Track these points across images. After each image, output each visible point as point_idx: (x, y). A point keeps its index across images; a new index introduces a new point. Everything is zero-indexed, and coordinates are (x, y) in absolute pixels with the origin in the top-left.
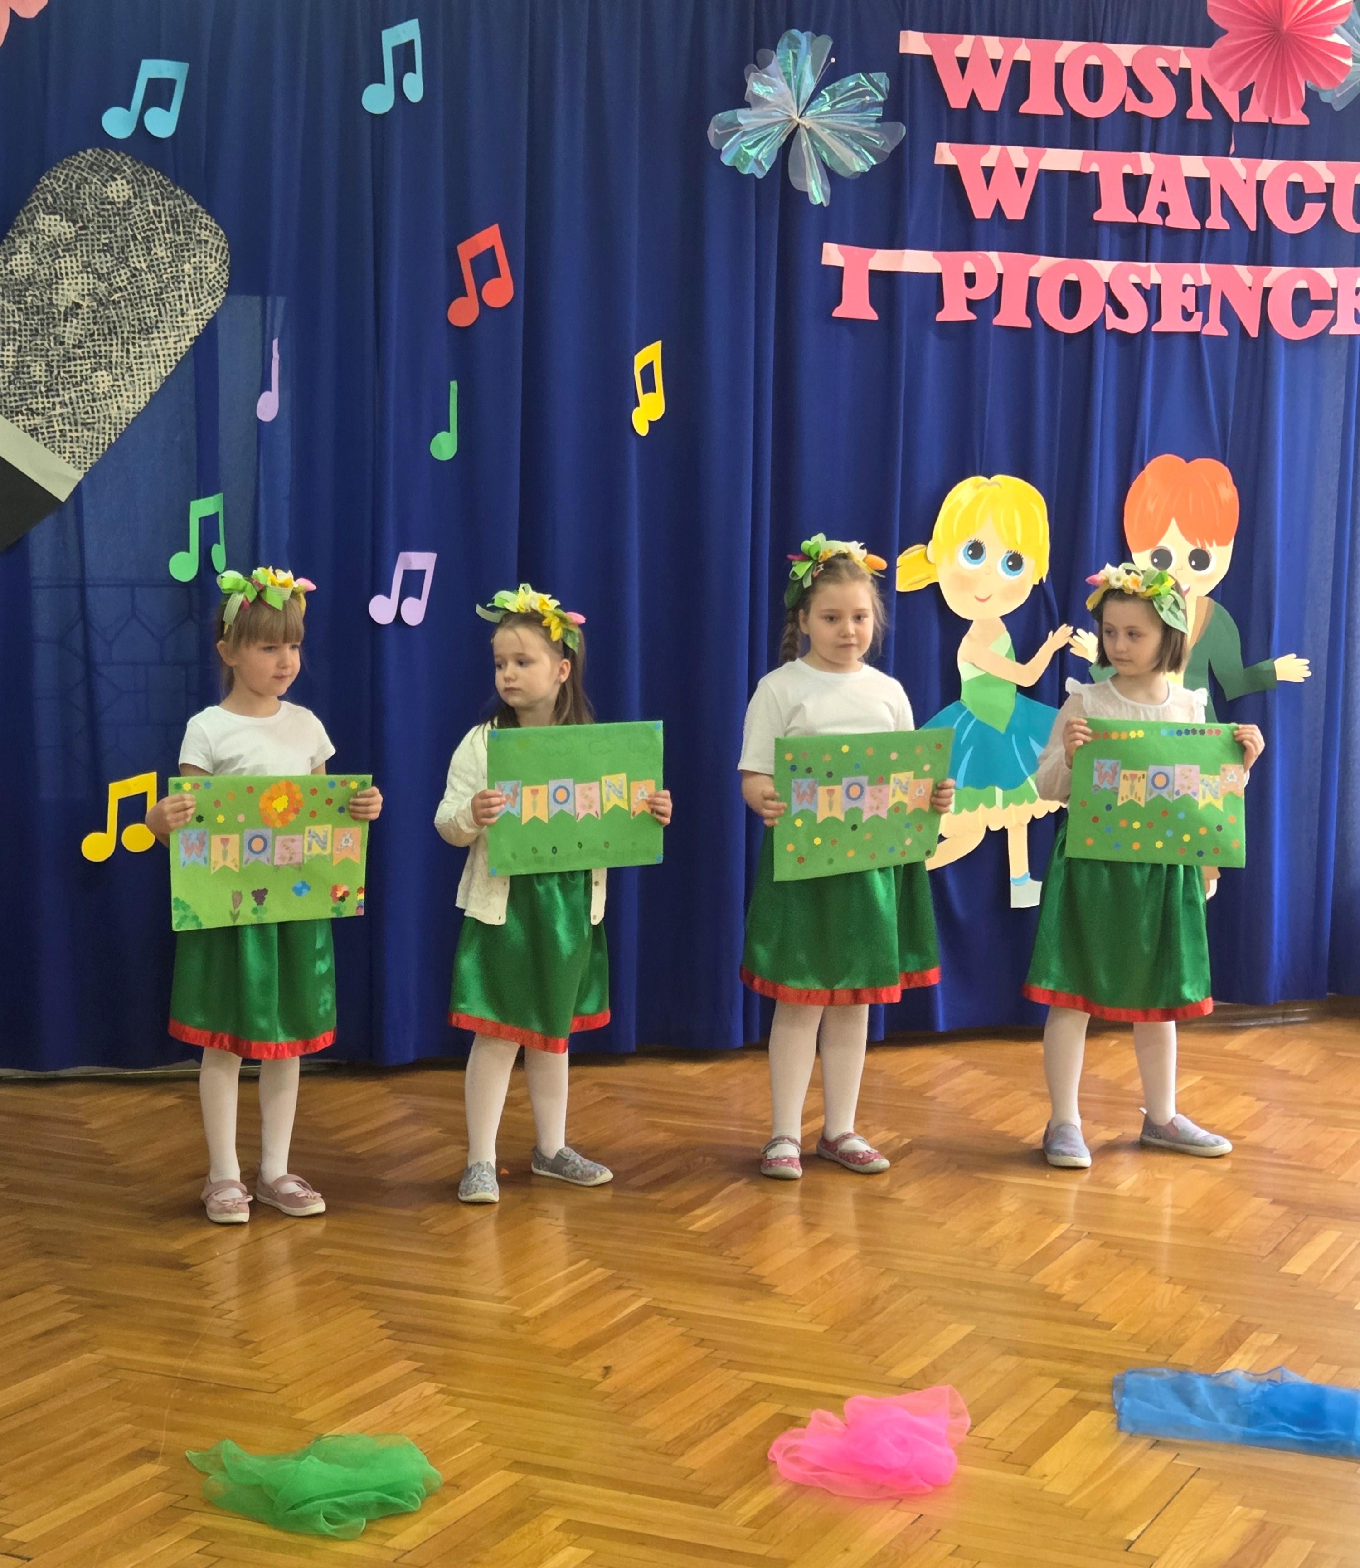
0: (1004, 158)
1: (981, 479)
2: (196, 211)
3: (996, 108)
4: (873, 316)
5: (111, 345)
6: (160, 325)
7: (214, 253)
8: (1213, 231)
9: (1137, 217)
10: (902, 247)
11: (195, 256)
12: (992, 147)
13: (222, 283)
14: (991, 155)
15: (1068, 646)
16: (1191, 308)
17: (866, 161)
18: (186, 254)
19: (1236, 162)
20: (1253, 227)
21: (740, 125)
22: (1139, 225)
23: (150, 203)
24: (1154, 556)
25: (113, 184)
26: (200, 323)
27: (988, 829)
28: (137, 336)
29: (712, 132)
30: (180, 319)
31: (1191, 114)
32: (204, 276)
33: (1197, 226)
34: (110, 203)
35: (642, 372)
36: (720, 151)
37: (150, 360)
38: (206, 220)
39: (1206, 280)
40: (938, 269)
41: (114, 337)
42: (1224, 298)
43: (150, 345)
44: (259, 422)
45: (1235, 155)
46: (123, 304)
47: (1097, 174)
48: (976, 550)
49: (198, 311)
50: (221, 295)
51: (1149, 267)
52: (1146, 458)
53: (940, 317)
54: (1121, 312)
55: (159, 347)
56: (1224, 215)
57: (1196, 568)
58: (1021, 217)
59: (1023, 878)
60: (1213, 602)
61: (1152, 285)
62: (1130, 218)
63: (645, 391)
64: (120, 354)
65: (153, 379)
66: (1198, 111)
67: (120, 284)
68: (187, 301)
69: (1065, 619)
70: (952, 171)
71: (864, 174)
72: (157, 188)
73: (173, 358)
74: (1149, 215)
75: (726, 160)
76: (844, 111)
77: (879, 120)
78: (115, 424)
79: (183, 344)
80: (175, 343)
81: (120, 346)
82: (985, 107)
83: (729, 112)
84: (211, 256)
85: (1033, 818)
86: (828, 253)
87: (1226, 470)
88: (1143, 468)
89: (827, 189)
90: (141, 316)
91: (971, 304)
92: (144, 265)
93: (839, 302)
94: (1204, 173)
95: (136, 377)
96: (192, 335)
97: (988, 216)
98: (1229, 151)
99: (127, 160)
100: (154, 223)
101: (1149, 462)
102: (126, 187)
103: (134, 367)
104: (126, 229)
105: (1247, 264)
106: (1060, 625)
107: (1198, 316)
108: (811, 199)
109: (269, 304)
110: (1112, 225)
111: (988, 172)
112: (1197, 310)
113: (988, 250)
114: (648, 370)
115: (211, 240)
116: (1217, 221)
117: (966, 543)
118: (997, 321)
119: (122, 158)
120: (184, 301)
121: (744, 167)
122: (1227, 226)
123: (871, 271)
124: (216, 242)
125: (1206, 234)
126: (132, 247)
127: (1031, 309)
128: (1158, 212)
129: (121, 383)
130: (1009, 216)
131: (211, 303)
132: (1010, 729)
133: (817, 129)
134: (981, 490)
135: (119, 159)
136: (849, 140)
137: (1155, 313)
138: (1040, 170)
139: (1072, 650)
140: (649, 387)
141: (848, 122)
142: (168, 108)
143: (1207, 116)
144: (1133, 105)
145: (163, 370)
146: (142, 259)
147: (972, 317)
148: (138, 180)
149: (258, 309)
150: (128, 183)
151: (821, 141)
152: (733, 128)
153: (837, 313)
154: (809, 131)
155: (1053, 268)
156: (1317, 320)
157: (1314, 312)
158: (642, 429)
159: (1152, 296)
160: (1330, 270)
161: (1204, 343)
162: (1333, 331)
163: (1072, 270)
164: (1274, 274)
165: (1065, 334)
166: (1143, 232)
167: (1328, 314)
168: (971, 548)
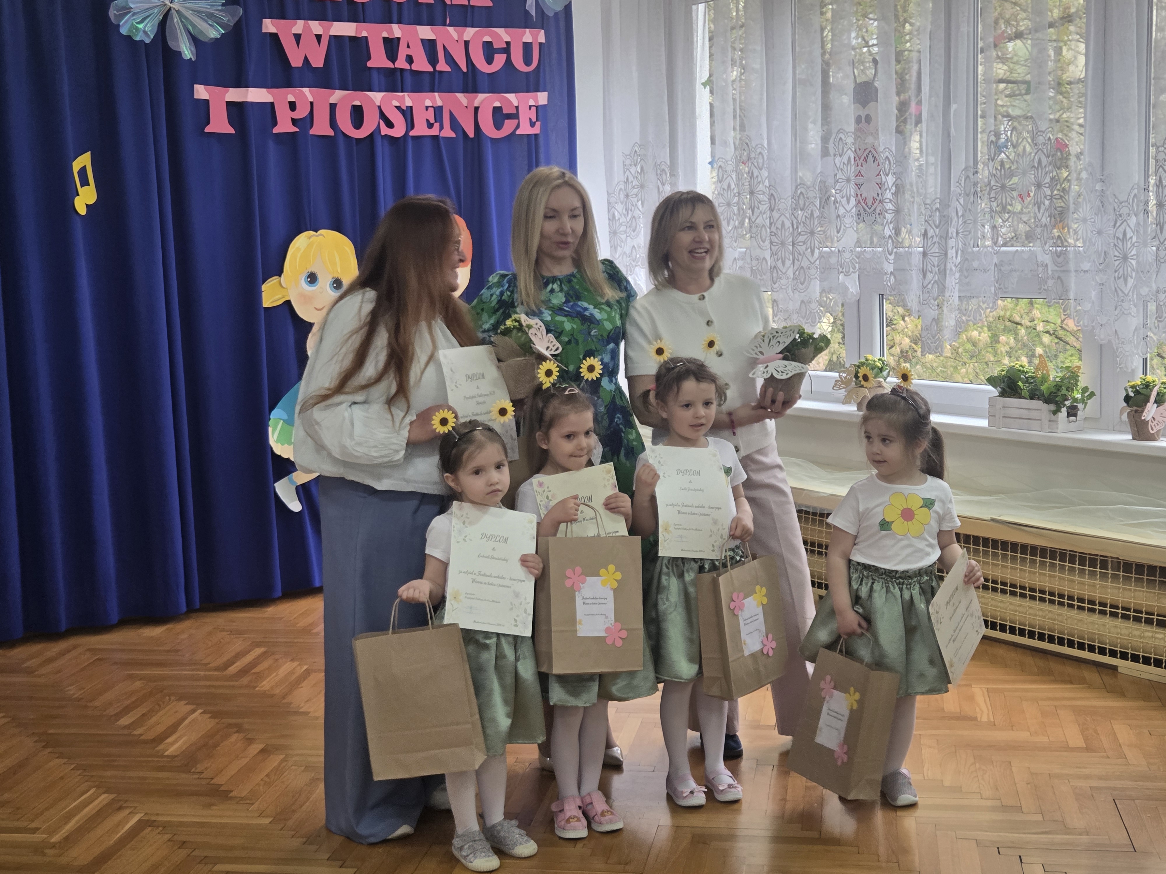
0: (307, 28)
1: (312, 233)
4: (232, 131)
8: (441, 72)
9: (393, 63)
10: (247, 87)
12: (299, 21)
14: (298, 26)
16: (432, 121)
17: (217, 31)
19: (451, 29)
20: (465, 70)
21: (131, 8)
22: (395, 69)
29: (113, 13)
33: (431, 70)
35: (79, 173)
36: (119, 25)
39: (439, 103)
40: (271, 100)
42: (452, 115)
45: (450, 25)
47: (366, 37)
48: (312, 278)
51: (404, 96)
53: (276, 130)
54: (390, 125)
56: (447, 62)
58: (322, 65)
61: (407, 107)
62: (390, 65)
63: (82, 186)
70: (275, 37)
71: (216, 39)
74: (401, 63)
75: (124, 31)
77: (223, 5)
86: (198, 91)
89: (193, 49)
91: (294, 122)
93: (208, 122)
94: (433, 37)
97: (301, 65)
98: (446, 23)
105: (463, 92)
107: (437, 125)
108: (183, 56)
110: (378, 69)
111: (297, 37)
112: (436, 121)
113: (303, 87)
114: (83, 171)
116: (442, 66)
117: (305, 274)
118: (312, 132)
121: (136, 36)
122: (449, 69)
123: (228, 103)
125: (437, 74)
127: (333, 123)
128: (406, 60)
130: (314, 64)
133: (183, 10)
134: (312, 239)
136: (205, 17)
137: (411, 125)
138: (331, 36)
140: (85, 182)
141: (202, 6)
147: (297, 130)
151: (186, 18)
152: (127, 10)
153: (207, 130)
154: (178, 12)
155: (344, 97)
156: (509, 126)
157: (506, 121)
158: (82, 210)
159: (408, 114)
160: (513, 95)
161: (442, 142)
162: (518, 132)
163: (357, 98)
164: (480, 98)
165: (356, 139)
166: (398, 73)
167: (514, 122)
168: (309, 277)
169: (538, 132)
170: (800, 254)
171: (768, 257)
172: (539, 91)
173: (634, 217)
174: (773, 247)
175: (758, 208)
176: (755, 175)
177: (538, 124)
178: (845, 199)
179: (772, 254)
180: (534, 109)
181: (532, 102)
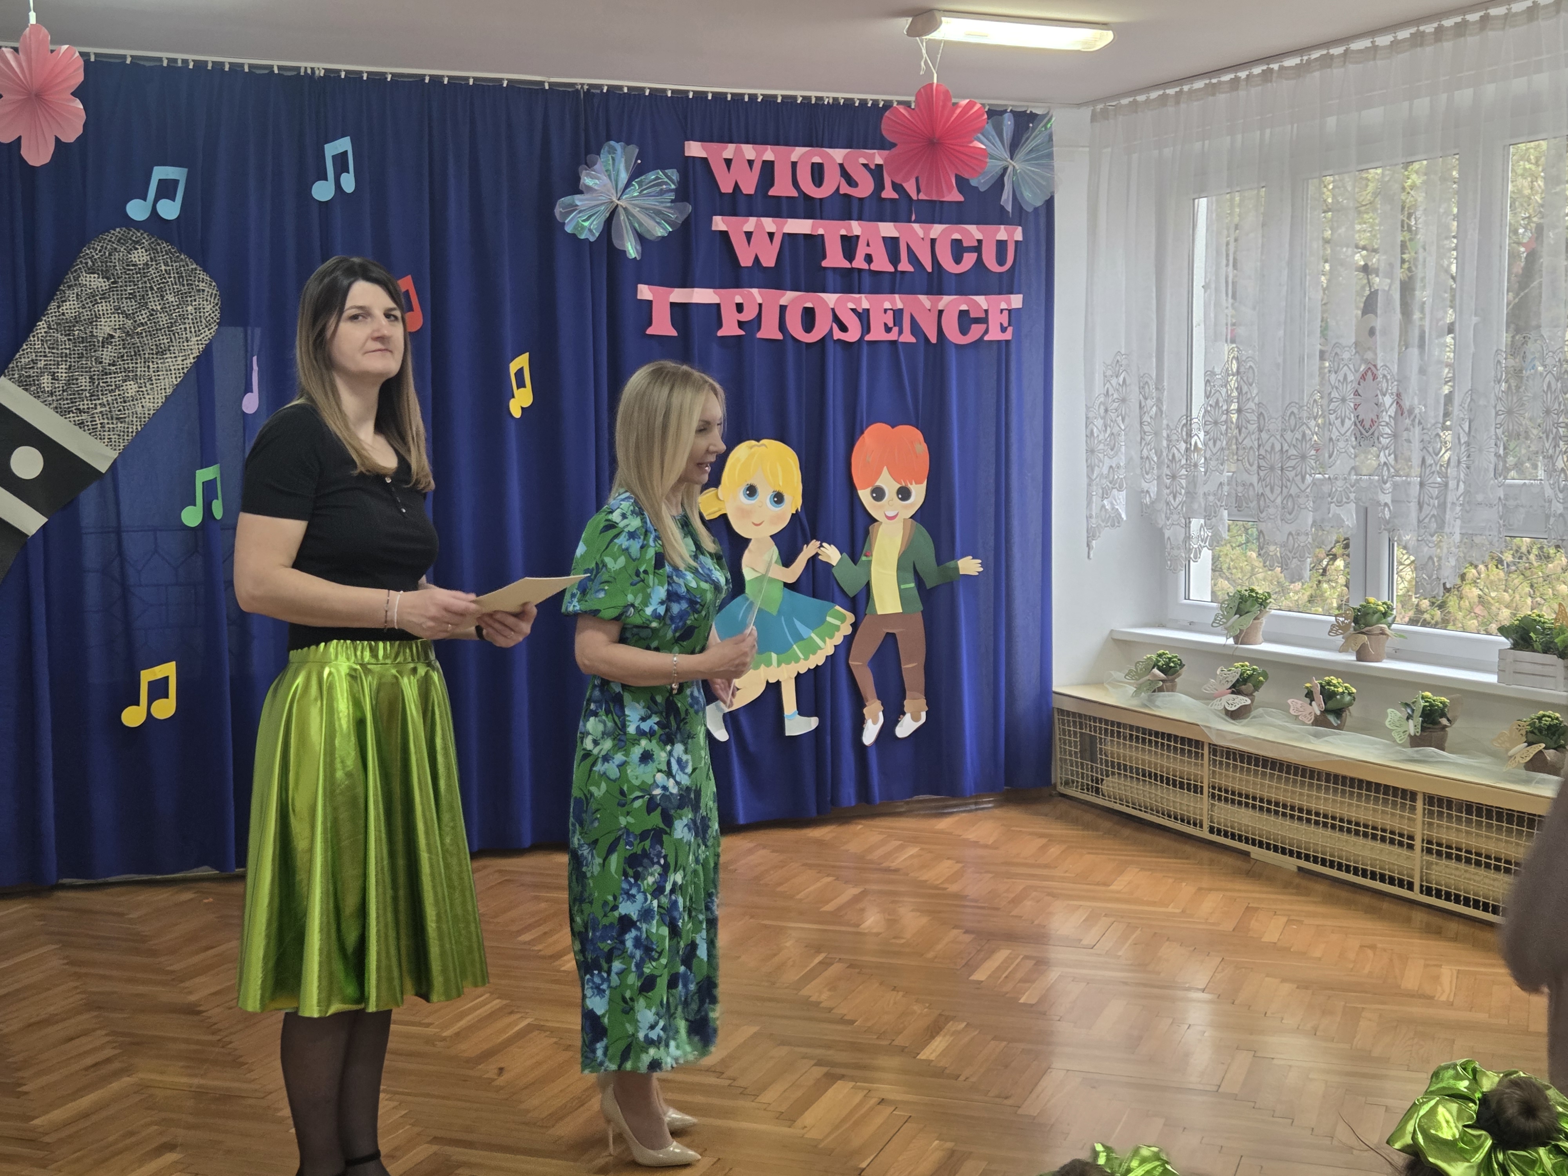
0: (759, 226)
1: (753, 442)
2: (196, 269)
3: (752, 192)
4: (674, 333)
5: (136, 363)
6: (171, 348)
7: (209, 298)
8: (903, 272)
9: (851, 263)
10: (693, 287)
11: (195, 300)
12: (751, 218)
13: (215, 318)
14: (750, 224)
15: (817, 554)
16: (891, 324)
17: (664, 229)
18: (189, 299)
19: (916, 226)
20: (929, 270)
21: (577, 206)
22: (853, 268)
23: (162, 264)
24: (873, 492)
25: (136, 252)
26: (200, 347)
27: (767, 682)
28: (155, 356)
29: (558, 210)
30: (185, 344)
31: (884, 195)
32: (202, 314)
33: (892, 269)
34: (133, 265)
35: (516, 374)
36: (564, 224)
37: (165, 373)
38: (203, 275)
39: (900, 306)
40: (718, 301)
41: (138, 357)
42: (912, 318)
43: (164, 363)
44: (244, 413)
45: (915, 222)
46: (144, 334)
47: (822, 235)
48: (751, 491)
49: (199, 338)
50: (215, 327)
51: (861, 298)
52: (864, 426)
53: (720, 333)
54: (843, 328)
55: (171, 364)
56: (910, 262)
57: (901, 499)
58: (773, 265)
59: (794, 714)
60: (915, 523)
61: (864, 309)
62: (846, 265)
63: (518, 388)
64: (143, 369)
65: (167, 387)
66: (888, 193)
67: (143, 321)
68: (191, 332)
69: (814, 537)
70: (724, 235)
71: (663, 237)
72: (167, 254)
73: (181, 371)
74: (859, 263)
75: (569, 229)
76: (648, 195)
77: (672, 201)
78: (140, 418)
79: (188, 361)
80: (183, 360)
81: (143, 364)
82: (745, 191)
83: (569, 197)
84: (207, 300)
85: (798, 673)
86: (641, 291)
87: (919, 432)
88: (862, 433)
89: (639, 248)
90: (158, 343)
91: (741, 324)
92: (159, 308)
93: (650, 324)
94: (896, 234)
95: (155, 385)
96: (195, 355)
97: (750, 265)
98: (911, 217)
99: (145, 235)
100: (165, 278)
101: (867, 427)
102: (145, 254)
103: (154, 378)
104: (145, 282)
105: (927, 294)
106: (812, 540)
107: (896, 330)
108: (628, 255)
109: (249, 332)
110: (834, 269)
111: (749, 235)
112: (895, 325)
113: (752, 288)
114: (520, 373)
115: (207, 289)
116: (905, 266)
117: (744, 486)
118: (759, 335)
119: (142, 234)
120: (188, 332)
121: (581, 234)
122: (910, 269)
123: (671, 303)
124: (210, 291)
125: (898, 275)
126: (150, 295)
127: (783, 326)
128: (865, 260)
129: (144, 389)
130: (765, 264)
131: (208, 333)
132: (779, 612)
133: (630, 207)
134: (753, 450)
135: (139, 234)
136: (653, 215)
137: (866, 328)
138: (784, 234)
139: (820, 557)
140: (521, 384)
141: (651, 202)
142: (174, 200)
143: (896, 196)
144: (845, 189)
145: (174, 380)
146: (157, 303)
147: (742, 333)
148: (153, 249)
149: (242, 335)
150: (146, 251)
151: (634, 216)
152: (573, 208)
153: (649, 331)
154: (625, 209)
155: (797, 298)
156: (976, 331)
157: (973, 326)
158: (516, 413)
159: (864, 317)
160: (983, 297)
161: (900, 347)
162: (986, 338)
163: (809, 300)
164: (945, 301)
165: (807, 344)
166: (856, 274)
167: (983, 327)
168: (748, 489)
169: (1009, 338)
170: (1289, 480)
171: (1255, 484)
172: (1012, 293)
173: (1113, 434)
174: (1262, 474)
175: (1246, 428)
176: (1244, 392)
177: (1010, 329)
178: (1339, 420)
179: (1259, 480)
180: (1006, 313)
181: (1003, 306)
